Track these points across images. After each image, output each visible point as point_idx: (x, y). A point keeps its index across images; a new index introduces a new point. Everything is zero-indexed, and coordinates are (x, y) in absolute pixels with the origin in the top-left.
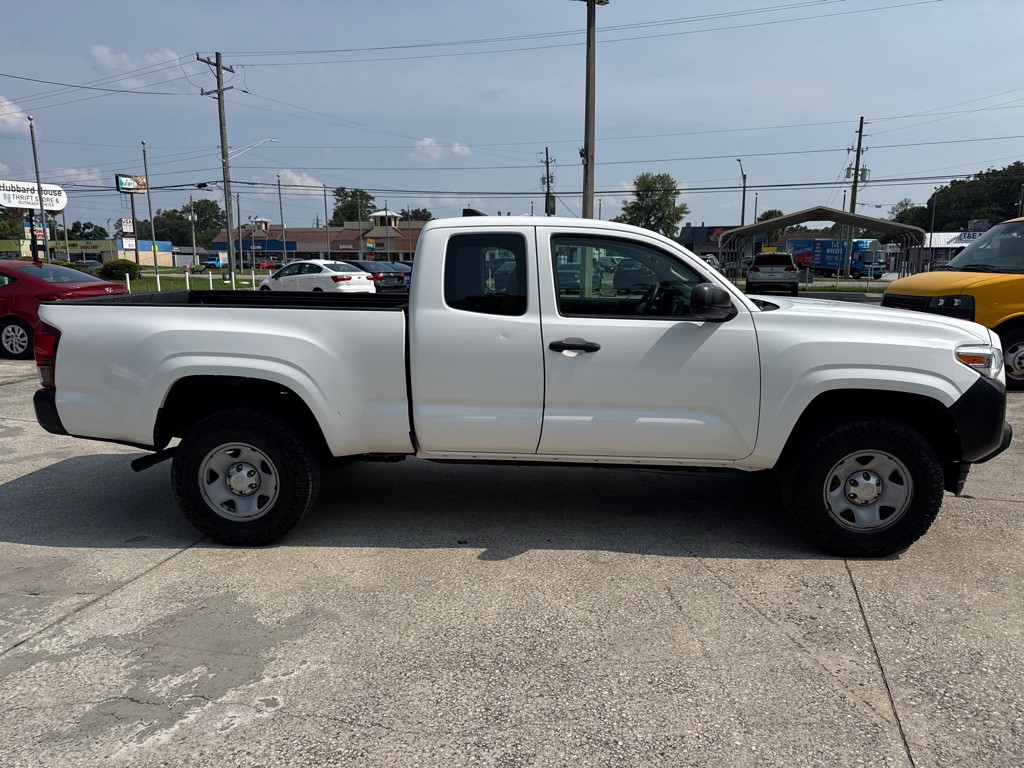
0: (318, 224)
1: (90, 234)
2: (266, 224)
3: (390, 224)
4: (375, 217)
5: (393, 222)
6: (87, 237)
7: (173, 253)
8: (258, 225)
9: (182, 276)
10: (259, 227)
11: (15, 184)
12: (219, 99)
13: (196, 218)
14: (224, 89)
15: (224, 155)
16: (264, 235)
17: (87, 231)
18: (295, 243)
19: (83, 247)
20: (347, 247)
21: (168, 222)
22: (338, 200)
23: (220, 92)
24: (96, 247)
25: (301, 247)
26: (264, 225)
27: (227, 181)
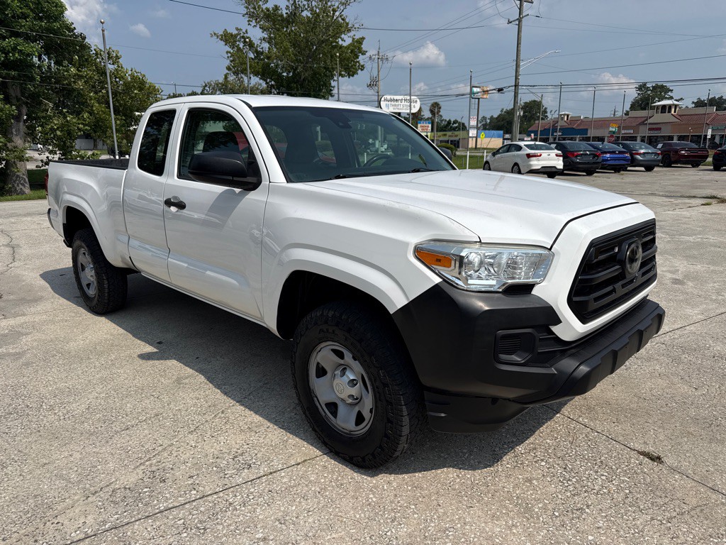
0: (614, 115)
1: (456, 127)
2: (568, 116)
3: (670, 112)
4: (658, 107)
5: (673, 110)
6: (454, 129)
7: (504, 139)
8: (561, 117)
9: (481, 154)
10: (562, 119)
11: (392, 97)
12: (519, 25)
13: (522, 114)
14: (523, 17)
15: (517, 66)
16: (566, 124)
17: (455, 125)
18: (587, 130)
19: (450, 136)
20: (628, 132)
21: (507, 117)
22: (639, 94)
23: (520, 20)
24: (456, 136)
25: (591, 133)
26: (566, 117)
27: (516, 86)
